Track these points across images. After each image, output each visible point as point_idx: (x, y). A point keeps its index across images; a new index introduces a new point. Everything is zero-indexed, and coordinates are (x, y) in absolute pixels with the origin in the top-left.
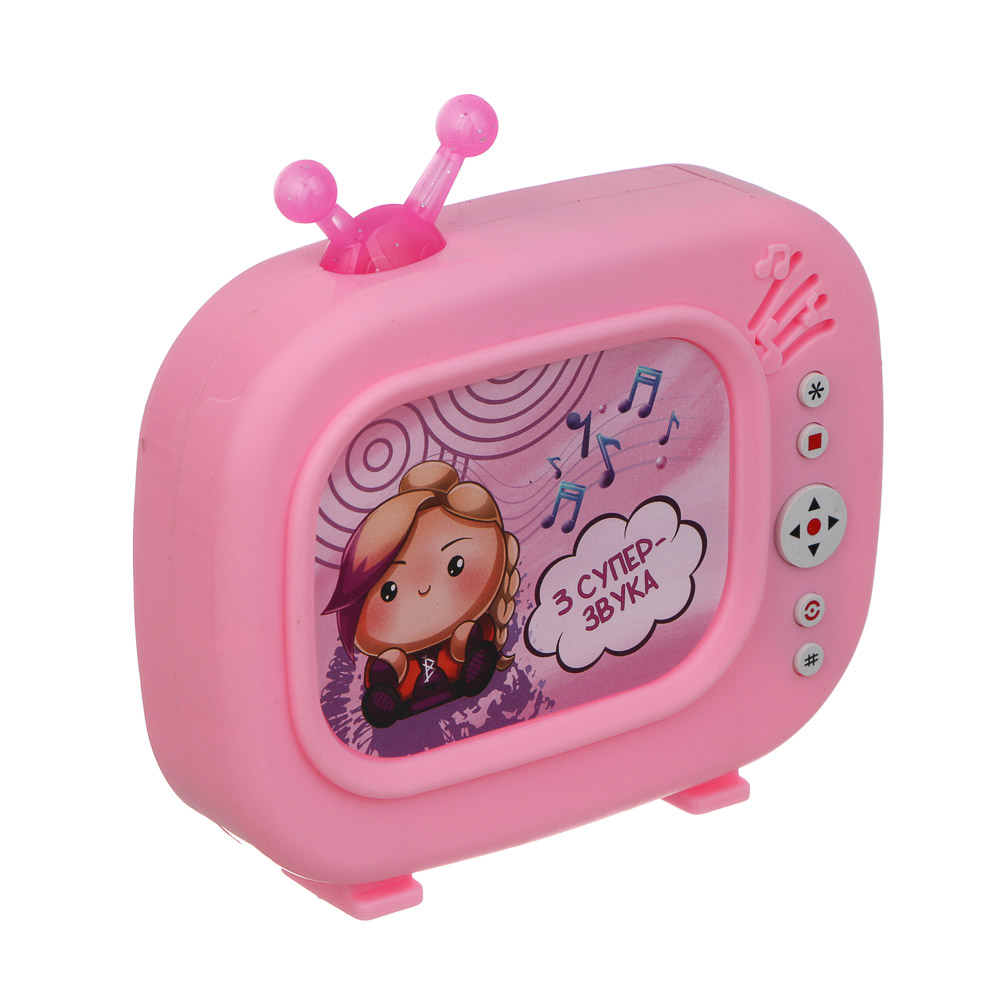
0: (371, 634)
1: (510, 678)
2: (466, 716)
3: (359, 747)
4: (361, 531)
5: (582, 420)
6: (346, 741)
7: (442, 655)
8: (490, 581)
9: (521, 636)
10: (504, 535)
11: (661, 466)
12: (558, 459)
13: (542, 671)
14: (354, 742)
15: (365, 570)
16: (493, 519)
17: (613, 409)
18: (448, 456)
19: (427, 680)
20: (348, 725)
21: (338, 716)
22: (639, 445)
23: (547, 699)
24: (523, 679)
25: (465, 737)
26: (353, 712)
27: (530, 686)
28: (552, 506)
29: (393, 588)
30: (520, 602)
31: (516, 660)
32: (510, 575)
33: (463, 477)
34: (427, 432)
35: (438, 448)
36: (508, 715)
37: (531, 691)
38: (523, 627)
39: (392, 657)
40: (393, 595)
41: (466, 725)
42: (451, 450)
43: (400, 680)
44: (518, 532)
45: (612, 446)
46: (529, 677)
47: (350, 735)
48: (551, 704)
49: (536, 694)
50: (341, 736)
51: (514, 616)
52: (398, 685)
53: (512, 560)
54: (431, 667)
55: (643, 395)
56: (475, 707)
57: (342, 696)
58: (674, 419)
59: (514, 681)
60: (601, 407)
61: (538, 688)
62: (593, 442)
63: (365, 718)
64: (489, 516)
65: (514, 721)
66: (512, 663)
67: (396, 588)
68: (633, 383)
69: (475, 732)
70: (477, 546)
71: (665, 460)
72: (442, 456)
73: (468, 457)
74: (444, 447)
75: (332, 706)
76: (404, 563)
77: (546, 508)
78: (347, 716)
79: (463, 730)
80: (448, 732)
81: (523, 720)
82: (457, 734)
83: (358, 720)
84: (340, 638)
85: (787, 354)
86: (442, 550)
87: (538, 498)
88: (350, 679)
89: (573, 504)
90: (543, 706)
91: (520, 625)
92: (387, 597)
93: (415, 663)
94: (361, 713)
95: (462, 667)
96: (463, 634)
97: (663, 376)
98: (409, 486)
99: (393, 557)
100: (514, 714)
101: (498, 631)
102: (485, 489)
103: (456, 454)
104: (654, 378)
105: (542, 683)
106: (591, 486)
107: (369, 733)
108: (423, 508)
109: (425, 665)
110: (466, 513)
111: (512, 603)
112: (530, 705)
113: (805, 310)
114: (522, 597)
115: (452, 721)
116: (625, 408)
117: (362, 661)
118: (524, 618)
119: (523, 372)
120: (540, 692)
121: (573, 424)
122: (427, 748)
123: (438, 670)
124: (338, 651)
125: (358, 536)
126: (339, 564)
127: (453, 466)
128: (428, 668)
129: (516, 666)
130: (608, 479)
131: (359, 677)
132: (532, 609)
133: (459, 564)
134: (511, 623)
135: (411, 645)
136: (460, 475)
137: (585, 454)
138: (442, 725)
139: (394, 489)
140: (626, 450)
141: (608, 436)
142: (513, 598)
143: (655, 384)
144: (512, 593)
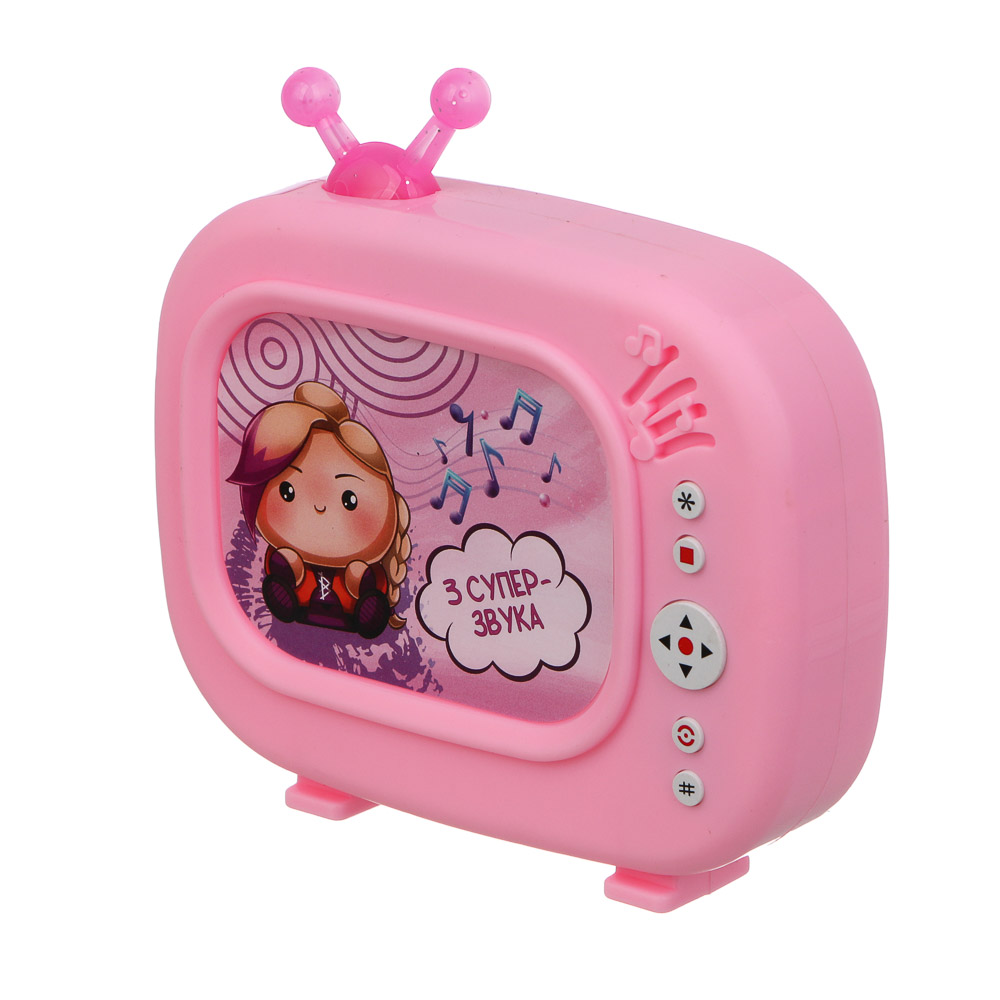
0: (270, 523)
1: (402, 640)
2: (359, 654)
3: (260, 627)
4: (260, 418)
5: (465, 416)
6: (249, 615)
7: (337, 580)
8: (382, 532)
9: (413, 604)
10: (395, 495)
11: (545, 504)
12: (444, 444)
13: (431, 650)
14: (255, 618)
15: (265, 459)
16: (384, 473)
17: (495, 422)
18: (337, 386)
19: (323, 598)
20: (251, 600)
21: (242, 586)
22: (522, 471)
23: (436, 681)
24: (413, 646)
25: (356, 673)
26: (256, 590)
27: (421, 659)
28: (441, 489)
29: (291, 490)
30: (412, 569)
31: (408, 626)
32: (402, 537)
33: (354, 415)
34: (318, 354)
35: (329, 377)
36: (399, 677)
37: (422, 664)
38: (415, 597)
39: (291, 557)
40: (291, 497)
41: (359, 662)
42: (340, 383)
43: (298, 583)
44: (409, 497)
45: (496, 458)
46: (420, 648)
47: (252, 610)
48: (439, 688)
49: (426, 671)
50: (245, 606)
51: (406, 580)
52: (296, 587)
53: (404, 524)
54: (326, 587)
55: (523, 422)
56: (367, 651)
57: (245, 569)
58: (555, 461)
59: (405, 644)
60: (483, 412)
61: (428, 665)
62: (476, 446)
63: (266, 602)
64: (378, 465)
65: (402, 685)
66: (402, 626)
67: (294, 492)
68: (513, 403)
69: (365, 673)
70: (369, 491)
71: (548, 498)
72: (332, 384)
73: (357, 399)
74: (334, 377)
75: (236, 574)
76: (301, 472)
77: (435, 487)
78: (248, 591)
79: (355, 665)
80: (341, 659)
81: (412, 688)
82: (350, 666)
83: (258, 601)
84: (243, 512)
85: (664, 450)
86: (337, 477)
87: (426, 474)
88: (253, 557)
89: (459, 498)
90: (431, 686)
91: (412, 593)
92: (286, 496)
93: (311, 575)
94: (260, 595)
95: (357, 604)
96: (357, 570)
97: (543, 411)
98: (303, 398)
99: (291, 459)
100: (404, 678)
101: (391, 586)
102: (375, 438)
103: (346, 390)
104: (534, 409)
105: (431, 663)
106: (477, 488)
107: (268, 619)
108: (317, 427)
109: (321, 582)
110: (357, 453)
111: (402, 566)
112: (419, 679)
113: (679, 413)
114: (412, 565)
115: (346, 652)
116: (507, 425)
117: (262, 547)
118: (415, 588)
119: (404, 338)
120: (429, 671)
121: (457, 416)
122: (321, 665)
123: (333, 594)
124: (241, 522)
125: (257, 423)
126: (242, 440)
127: (344, 399)
128: (324, 587)
129: (408, 631)
130: (493, 490)
131: (260, 559)
132: (423, 583)
133: (353, 500)
134: (403, 585)
135: (309, 556)
136: (351, 412)
137: (469, 452)
138: (337, 650)
139: (288, 394)
140: (509, 468)
141: (492, 446)
142: (404, 562)
143: (536, 415)
144: (405, 557)
